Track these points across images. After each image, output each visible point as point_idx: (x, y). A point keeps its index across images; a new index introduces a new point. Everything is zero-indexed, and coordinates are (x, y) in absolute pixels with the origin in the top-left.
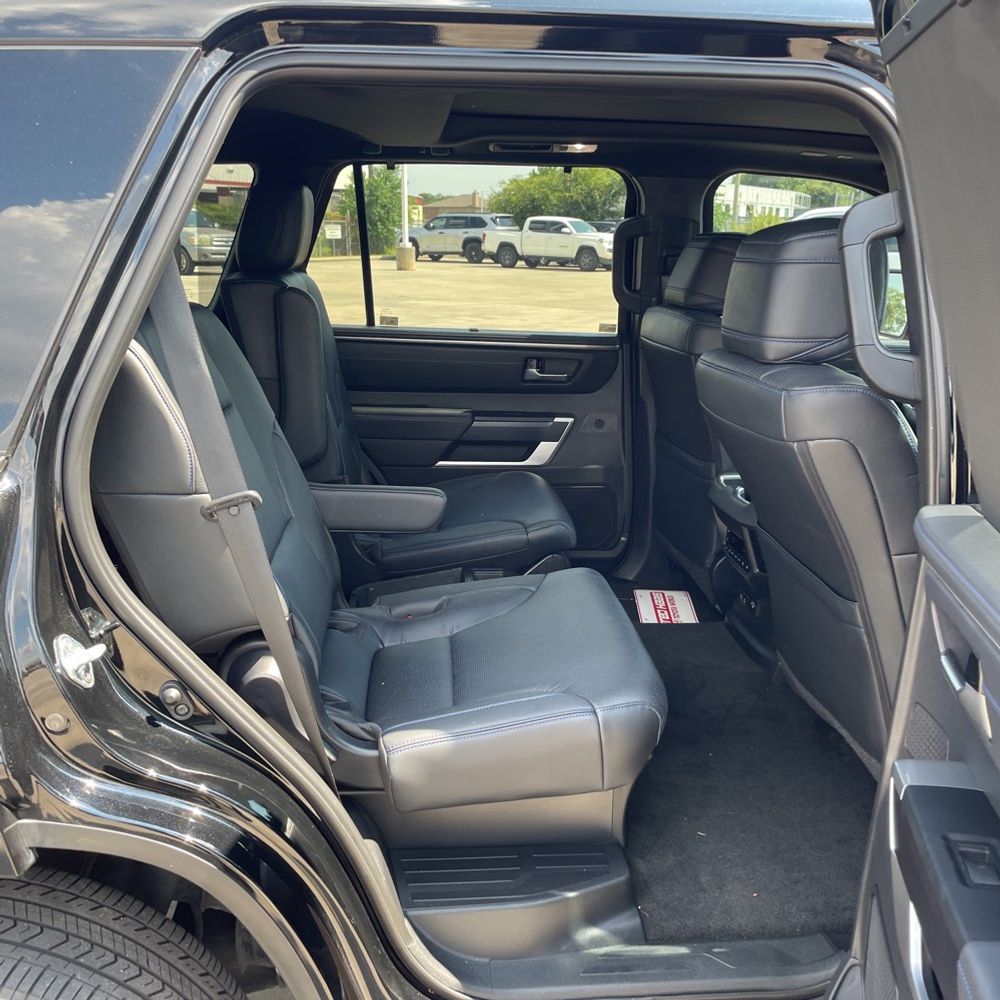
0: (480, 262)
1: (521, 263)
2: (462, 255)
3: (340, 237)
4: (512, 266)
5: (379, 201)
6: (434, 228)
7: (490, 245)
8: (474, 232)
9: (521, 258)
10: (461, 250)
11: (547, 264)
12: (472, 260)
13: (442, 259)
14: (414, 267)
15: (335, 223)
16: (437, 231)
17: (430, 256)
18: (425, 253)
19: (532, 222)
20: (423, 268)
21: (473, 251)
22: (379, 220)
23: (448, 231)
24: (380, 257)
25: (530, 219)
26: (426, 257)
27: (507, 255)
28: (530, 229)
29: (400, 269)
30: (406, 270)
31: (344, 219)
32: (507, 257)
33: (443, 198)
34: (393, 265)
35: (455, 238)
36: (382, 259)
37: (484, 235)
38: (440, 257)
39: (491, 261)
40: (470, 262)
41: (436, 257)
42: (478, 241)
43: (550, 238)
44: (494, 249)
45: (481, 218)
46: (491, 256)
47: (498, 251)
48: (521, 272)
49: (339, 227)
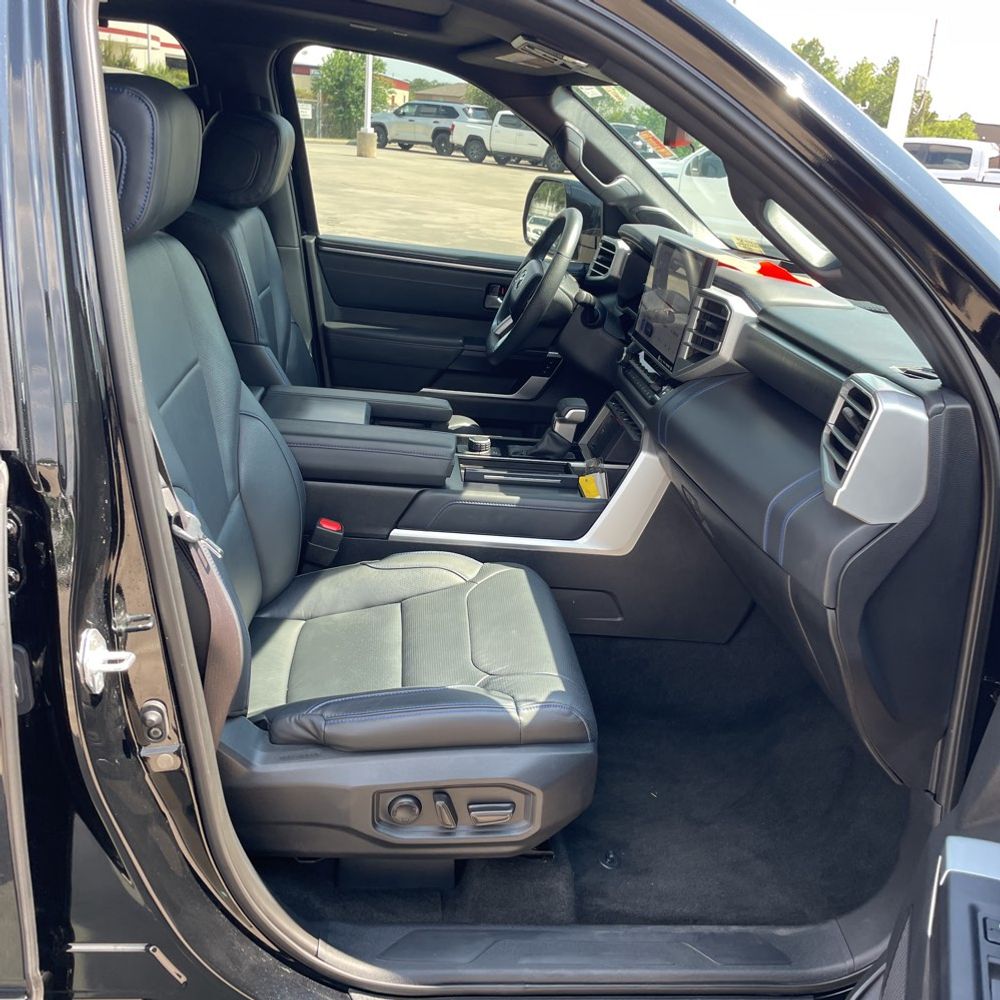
0: (449, 155)
1: (488, 159)
2: (433, 145)
3: (310, 117)
4: (480, 161)
5: (355, 83)
6: (404, 114)
7: (458, 138)
8: (444, 123)
9: (490, 153)
10: (431, 141)
11: (517, 162)
12: (440, 152)
13: (412, 149)
14: (375, 154)
15: (306, 102)
16: (407, 118)
17: (400, 145)
18: (394, 141)
19: (503, 116)
20: (391, 156)
21: (441, 142)
22: (353, 102)
23: (418, 120)
24: (347, 141)
25: (500, 113)
26: (395, 145)
27: (475, 150)
28: (501, 123)
29: (360, 155)
30: (366, 156)
31: (315, 98)
32: (475, 152)
33: (439, 85)
34: (354, 150)
35: (424, 127)
36: (348, 144)
37: (453, 126)
38: (411, 146)
39: (462, 155)
40: (438, 154)
41: (405, 146)
42: (448, 132)
43: (520, 135)
44: (462, 142)
45: (452, 108)
46: (459, 148)
47: (466, 144)
48: (488, 170)
49: (310, 106)
